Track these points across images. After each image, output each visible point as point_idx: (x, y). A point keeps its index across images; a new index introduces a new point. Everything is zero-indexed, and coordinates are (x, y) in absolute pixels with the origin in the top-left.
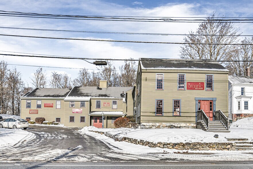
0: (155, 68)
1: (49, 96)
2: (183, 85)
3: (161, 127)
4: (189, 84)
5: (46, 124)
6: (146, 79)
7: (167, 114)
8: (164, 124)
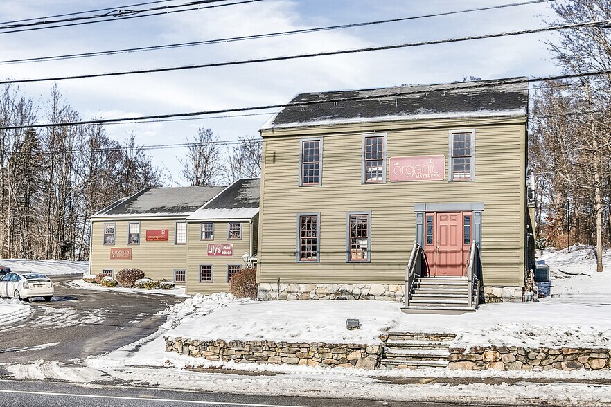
0: (301, 124)
1: (162, 209)
2: (380, 168)
3: (312, 296)
4: (397, 164)
5: (142, 287)
6: (274, 156)
7: (330, 258)
8: (322, 287)
